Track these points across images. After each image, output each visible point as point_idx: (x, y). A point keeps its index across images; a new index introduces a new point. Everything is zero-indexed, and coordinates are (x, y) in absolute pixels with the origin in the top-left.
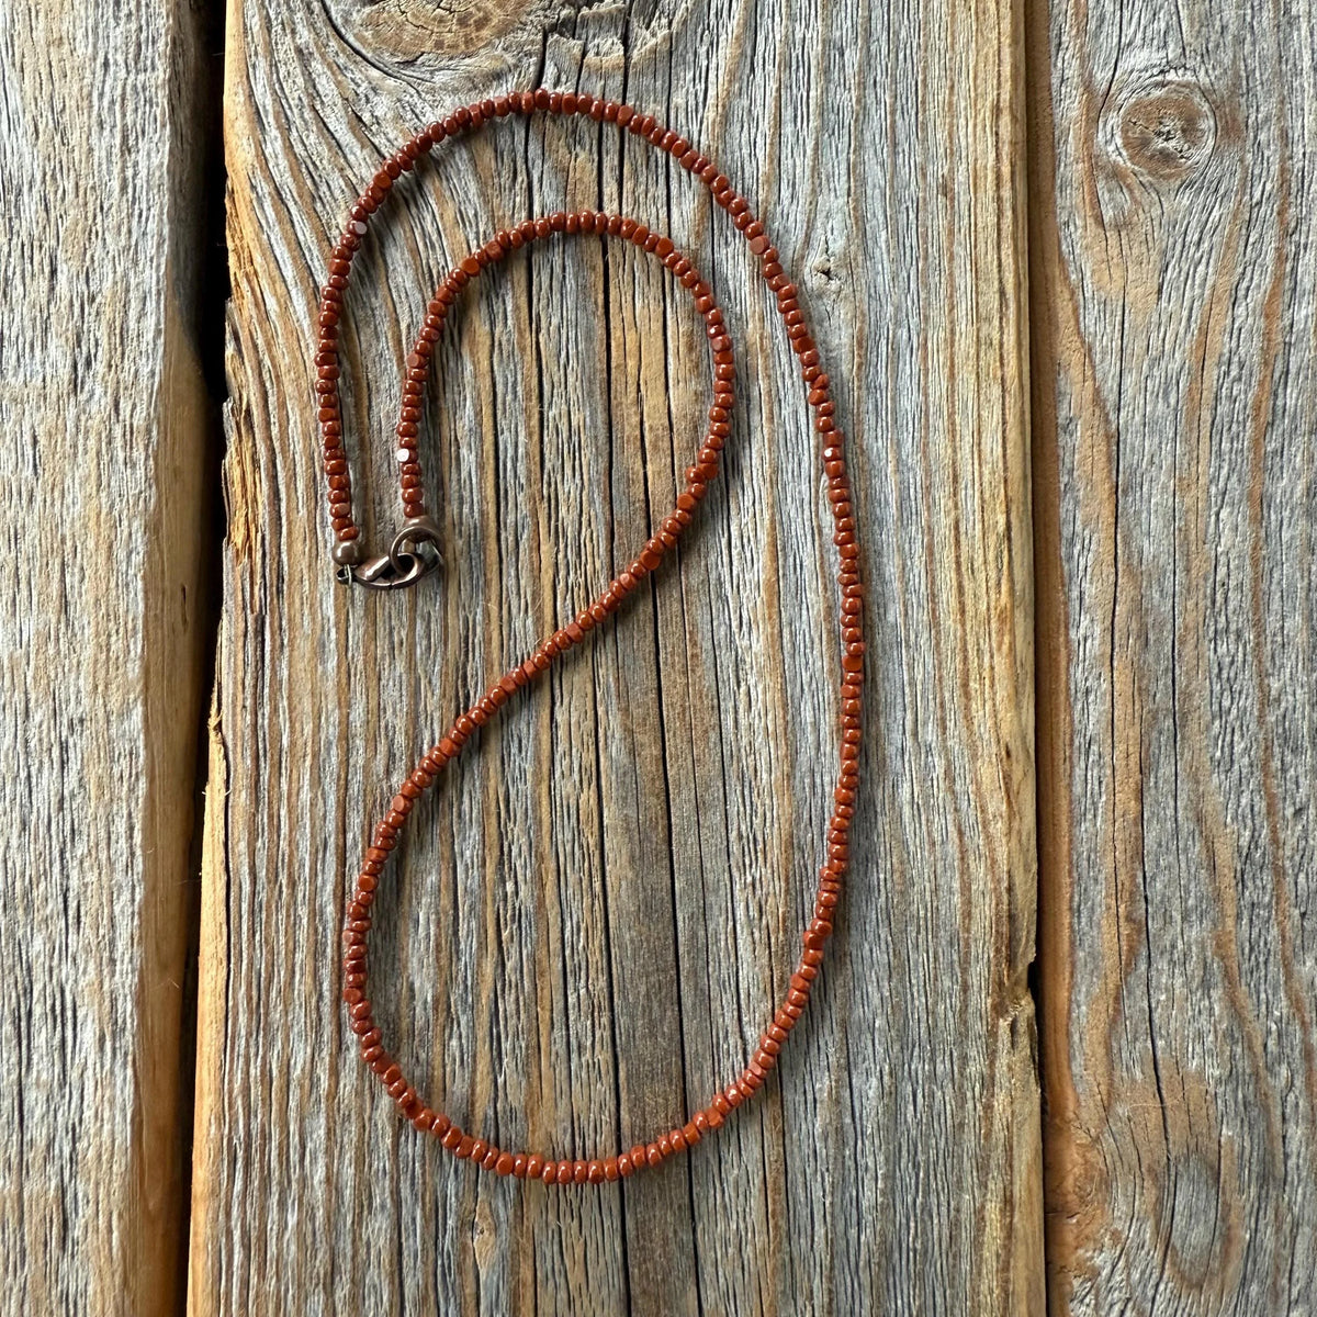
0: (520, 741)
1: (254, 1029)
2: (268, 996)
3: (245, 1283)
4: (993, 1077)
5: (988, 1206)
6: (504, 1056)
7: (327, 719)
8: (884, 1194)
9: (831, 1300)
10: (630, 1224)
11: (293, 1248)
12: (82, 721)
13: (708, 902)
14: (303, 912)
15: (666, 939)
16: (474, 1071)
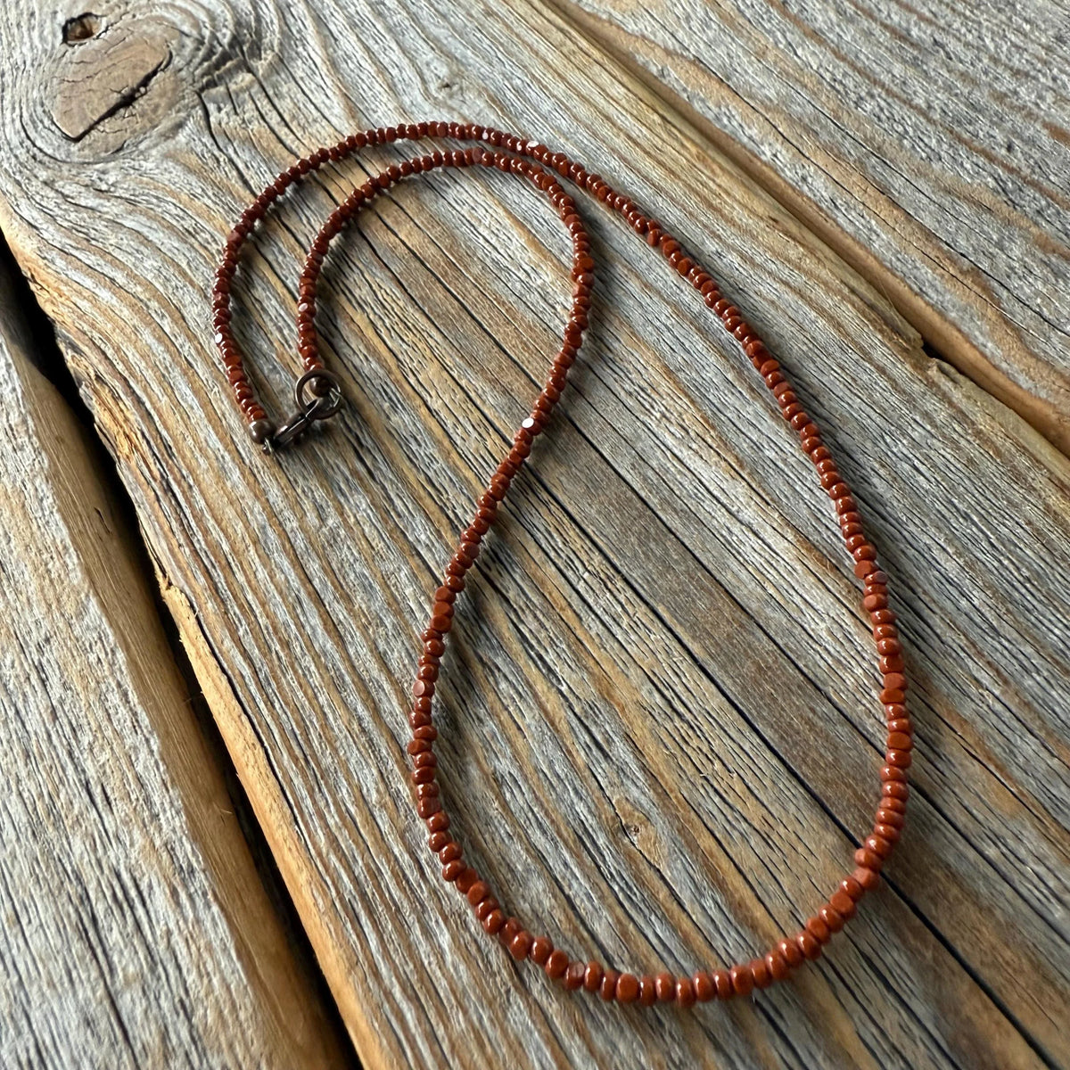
0: (416, 439)
1: (313, 783)
2: (311, 747)
3: (432, 1038)
4: (962, 412)
5: (1051, 502)
6: (553, 667)
7: (252, 512)
8: (960, 555)
9: (997, 671)
10: (768, 733)
11: (462, 967)
12: (47, 640)
13: (639, 450)
14: (308, 661)
15: (625, 493)
16: (535, 695)
